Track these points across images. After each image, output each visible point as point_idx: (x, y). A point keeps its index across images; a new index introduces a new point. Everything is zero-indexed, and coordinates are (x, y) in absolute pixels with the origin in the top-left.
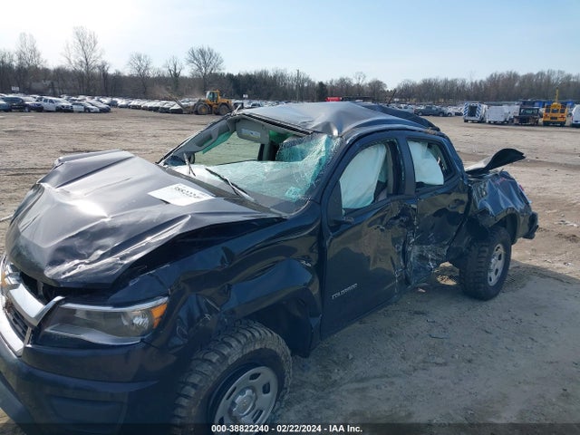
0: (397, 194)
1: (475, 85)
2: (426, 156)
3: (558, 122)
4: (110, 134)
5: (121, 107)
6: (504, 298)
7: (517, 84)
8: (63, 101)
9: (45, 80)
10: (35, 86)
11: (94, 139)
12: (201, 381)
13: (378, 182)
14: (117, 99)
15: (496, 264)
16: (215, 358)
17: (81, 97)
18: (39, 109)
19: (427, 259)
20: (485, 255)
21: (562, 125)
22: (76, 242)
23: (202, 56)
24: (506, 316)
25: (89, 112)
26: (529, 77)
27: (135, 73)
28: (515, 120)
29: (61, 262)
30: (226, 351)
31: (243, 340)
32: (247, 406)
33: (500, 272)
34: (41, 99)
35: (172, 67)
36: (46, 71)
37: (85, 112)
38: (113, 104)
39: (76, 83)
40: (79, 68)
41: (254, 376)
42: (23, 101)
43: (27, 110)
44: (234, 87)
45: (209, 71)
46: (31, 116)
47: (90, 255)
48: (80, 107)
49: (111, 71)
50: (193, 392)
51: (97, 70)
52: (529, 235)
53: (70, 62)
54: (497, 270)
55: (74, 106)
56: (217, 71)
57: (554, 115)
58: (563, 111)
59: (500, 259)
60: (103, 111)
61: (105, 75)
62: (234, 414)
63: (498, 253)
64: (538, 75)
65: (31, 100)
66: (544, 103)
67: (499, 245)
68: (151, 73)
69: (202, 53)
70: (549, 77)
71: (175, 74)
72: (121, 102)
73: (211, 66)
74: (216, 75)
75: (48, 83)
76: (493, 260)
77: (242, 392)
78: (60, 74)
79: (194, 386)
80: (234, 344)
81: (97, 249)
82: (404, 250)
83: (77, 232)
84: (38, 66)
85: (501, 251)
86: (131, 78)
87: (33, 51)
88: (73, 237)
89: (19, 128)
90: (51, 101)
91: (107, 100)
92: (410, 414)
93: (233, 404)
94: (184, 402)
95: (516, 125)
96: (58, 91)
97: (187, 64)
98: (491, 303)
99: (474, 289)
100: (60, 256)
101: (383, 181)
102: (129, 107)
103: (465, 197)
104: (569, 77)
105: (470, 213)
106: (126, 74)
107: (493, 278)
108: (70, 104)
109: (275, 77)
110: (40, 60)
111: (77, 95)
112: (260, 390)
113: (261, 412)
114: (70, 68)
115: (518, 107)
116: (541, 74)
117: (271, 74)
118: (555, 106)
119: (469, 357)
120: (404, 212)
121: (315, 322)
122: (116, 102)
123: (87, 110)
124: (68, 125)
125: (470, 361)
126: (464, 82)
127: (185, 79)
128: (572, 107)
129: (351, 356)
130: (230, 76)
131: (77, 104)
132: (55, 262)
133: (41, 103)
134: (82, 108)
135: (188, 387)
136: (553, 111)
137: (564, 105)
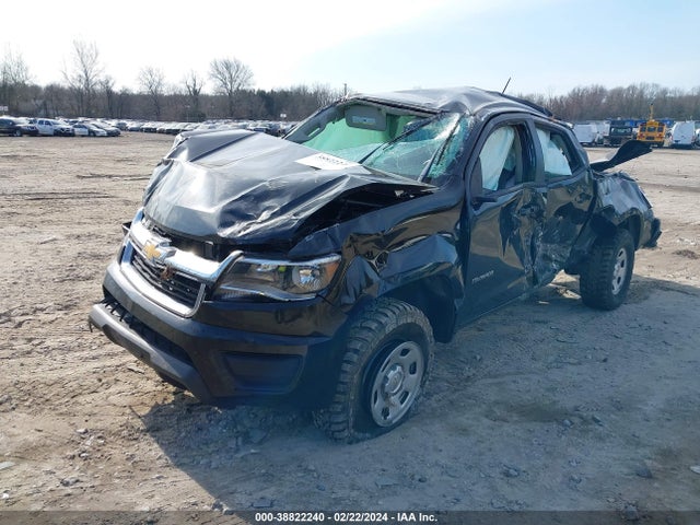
0: (527, 181)
1: (555, 102)
2: (550, 146)
3: (656, 143)
4: (127, 160)
5: (132, 130)
6: (628, 309)
7: (604, 101)
8: (62, 123)
9: (35, 99)
10: (23, 106)
11: (111, 165)
12: (362, 347)
13: (504, 170)
14: (124, 121)
15: (619, 271)
16: (374, 326)
17: (80, 119)
18: (33, 133)
19: (551, 260)
20: (610, 258)
21: (660, 145)
22: (243, 205)
23: (228, 69)
24: (633, 324)
25: (95, 136)
26: (618, 93)
27: (145, 90)
28: (605, 141)
29: (231, 224)
30: (384, 319)
31: (397, 312)
32: (397, 384)
33: (622, 280)
34: (35, 121)
35: (191, 83)
36: (36, 89)
37: (89, 136)
38: (122, 127)
39: (74, 102)
40: (77, 85)
41: (405, 352)
42: (14, 123)
43: (18, 134)
44: (266, 106)
45: (236, 86)
46: (25, 141)
47: (259, 215)
48: (84, 130)
49: (117, 89)
50: (355, 358)
51: (98, 87)
52: (651, 244)
53: (66, 78)
54: (619, 278)
55: (76, 130)
56: (245, 88)
57: (650, 134)
58: (661, 130)
59: (622, 266)
60: (111, 134)
61: (109, 93)
62: (386, 390)
63: (620, 258)
64: (628, 89)
65: (23, 122)
66: (636, 122)
67: (622, 250)
68: (166, 91)
69: (228, 66)
70: (642, 92)
71: (195, 91)
72: (130, 124)
73: (238, 81)
74: (244, 91)
75: (39, 102)
76: (616, 267)
77: (393, 368)
78: (54, 91)
79: (356, 351)
80: (390, 314)
81: (264, 210)
82: (532, 243)
83: (240, 195)
84: (26, 83)
85: (624, 256)
86: (141, 97)
87: (19, 64)
88: (236, 200)
89: (17, 153)
90: (48, 123)
91: (114, 122)
92: (554, 402)
93: (386, 378)
94: (347, 367)
95: (606, 146)
96: (51, 112)
97: (210, 78)
98: (615, 313)
99: (596, 298)
100: (230, 218)
101: (509, 168)
102: (142, 130)
103: (590, 192)
104: (665, 92)
105: (595, 211)
106: (135, 92)
107: (616, 288)
108: (71, 127)
109: (316, 93)
110: (29, 75)
111: (77, 116)
112: (407, 368)
113: (407, 393)
114: (66, 85)
115: (608, 126)
116: (633, 88)
117: (311, 90)
118: (652, 124)
119: (603, 357)
120: (534, 201)
121: (458, 303)
122: (125, 124)
123: (92, 134)
124: (74, 150)
125: (605, 360)
126: (541, 98)
127: (206, 97)
128: (670, 126)
129: (478, 357)
130: (262, 94)
131: (79, 127)
132: (225, 224)
133: (36, 125)
134: (86, 131)
135: (349, 354)
136: (650, 130)
137: (662, 124)
